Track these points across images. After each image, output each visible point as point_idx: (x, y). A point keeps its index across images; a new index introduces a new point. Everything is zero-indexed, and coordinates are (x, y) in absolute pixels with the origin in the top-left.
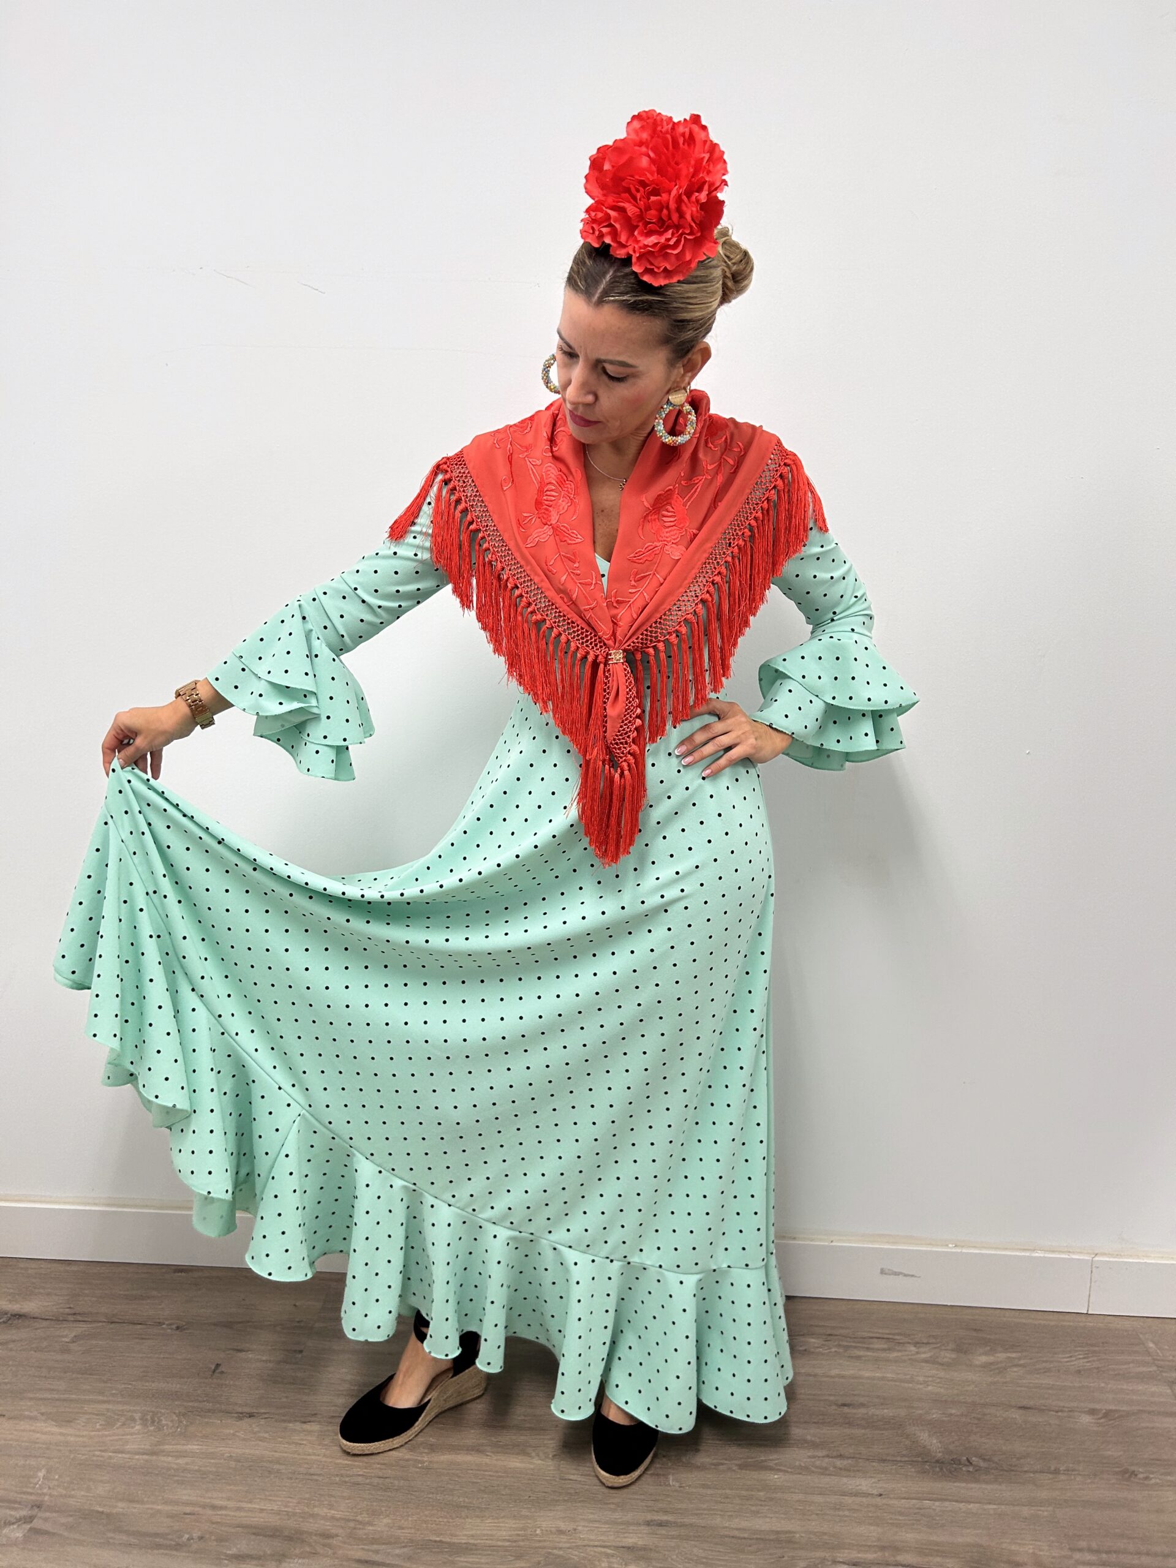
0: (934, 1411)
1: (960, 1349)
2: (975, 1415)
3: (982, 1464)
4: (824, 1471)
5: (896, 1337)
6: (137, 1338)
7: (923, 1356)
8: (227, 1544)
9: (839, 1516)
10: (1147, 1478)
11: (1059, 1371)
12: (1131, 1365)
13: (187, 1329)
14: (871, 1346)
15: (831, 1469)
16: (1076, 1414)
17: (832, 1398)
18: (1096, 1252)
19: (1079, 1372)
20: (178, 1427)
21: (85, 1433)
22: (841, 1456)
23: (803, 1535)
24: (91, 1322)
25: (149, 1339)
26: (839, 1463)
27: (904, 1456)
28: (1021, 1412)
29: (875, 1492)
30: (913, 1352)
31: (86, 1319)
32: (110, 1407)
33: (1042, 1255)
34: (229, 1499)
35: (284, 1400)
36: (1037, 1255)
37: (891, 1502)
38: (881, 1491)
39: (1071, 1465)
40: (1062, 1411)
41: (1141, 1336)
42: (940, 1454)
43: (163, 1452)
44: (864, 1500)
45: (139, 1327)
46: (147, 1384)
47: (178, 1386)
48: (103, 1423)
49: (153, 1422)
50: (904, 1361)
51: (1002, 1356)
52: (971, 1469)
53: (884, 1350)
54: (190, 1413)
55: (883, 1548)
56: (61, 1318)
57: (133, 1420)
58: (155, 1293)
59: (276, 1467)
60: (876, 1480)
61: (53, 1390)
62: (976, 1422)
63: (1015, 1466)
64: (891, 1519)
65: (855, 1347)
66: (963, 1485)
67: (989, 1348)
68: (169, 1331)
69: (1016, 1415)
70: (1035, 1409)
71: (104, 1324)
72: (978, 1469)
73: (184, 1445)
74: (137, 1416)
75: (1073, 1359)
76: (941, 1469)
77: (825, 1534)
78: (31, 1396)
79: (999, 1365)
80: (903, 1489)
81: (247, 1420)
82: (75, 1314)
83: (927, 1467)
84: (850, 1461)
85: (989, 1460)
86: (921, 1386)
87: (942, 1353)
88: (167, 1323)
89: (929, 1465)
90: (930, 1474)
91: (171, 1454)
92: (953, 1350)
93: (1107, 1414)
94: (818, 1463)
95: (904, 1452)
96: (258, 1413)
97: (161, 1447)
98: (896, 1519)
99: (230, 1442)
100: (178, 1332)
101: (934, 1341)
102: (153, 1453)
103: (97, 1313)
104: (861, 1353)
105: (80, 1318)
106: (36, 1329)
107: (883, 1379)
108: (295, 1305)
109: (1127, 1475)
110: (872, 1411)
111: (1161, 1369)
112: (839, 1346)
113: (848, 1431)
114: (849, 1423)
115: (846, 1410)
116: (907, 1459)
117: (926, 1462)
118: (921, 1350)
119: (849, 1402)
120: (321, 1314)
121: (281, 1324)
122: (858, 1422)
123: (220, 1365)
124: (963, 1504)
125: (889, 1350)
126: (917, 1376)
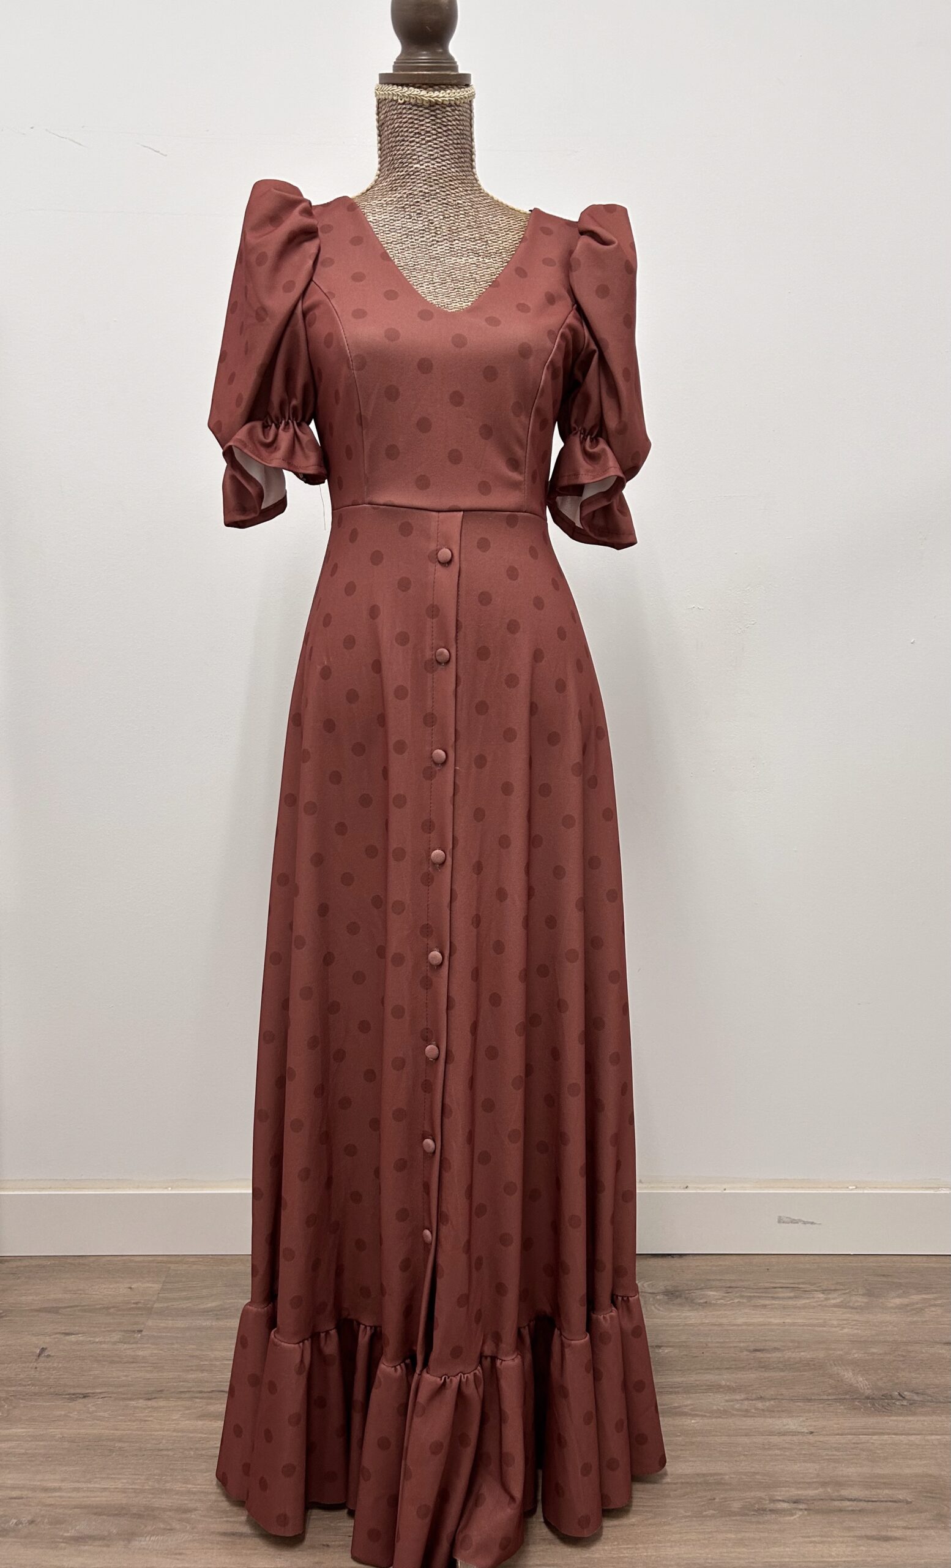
0: (854, 1351)
1: (869, 1294)
2: (900, 1353)
3: (916, 1397)
4: (746, 1413)
5: (803, 1286)
7: (833, 1302)
8: (63, 1526)
9: (769, 1455)
13: (6, 1316)
14: (776, 1295)
15: (753, 1411)
17: (742, 1345)
22: (761, 1398)
23: (733, 1476)
26: (760, 1405)
27: (829, 1394)
28: (947, 1347)
29: (805, 1430)
30: (823, 1299)
34: (63, 1481)
35: (124, 1378)
37: (822, 1439)
38: (811, 1429)
42: (870, 1391)
44: (795, 1438)
50: (814, 1307)
51: (916, 1298)
52: (905, 1403)
53: (790, 1298)
54: (12, 1398)
55: (824, 1484)
59: (118, 1445)
60: (804, 1419)
62: (902, 1359)
64: (827, 1455)
65: (760, 1297)
66: (901, 1418)
67: (901, 1291)
69: (944, 1351)
72: (912, 1403)
73: (6, 1429)
76: (873, 1405)
77: (758, 1473)
79: (916, 1306)
80: (835, 1426)
81: (81, 1400)
83: (857, 1403)
84: (772, 1402)
85: (923, 1394)
86: (836, 1329)
87: (854, 1298)
89: (858, 1402)
90: (862, 1410)
92: (863, 1295)
94: (737, 1406)
95: (830, 1391)
96: (93, 1393)
98: (833, 1455)
99: (61, 1423)
101: (842, 1287)
104: (767, 1302)
107: (793, 1324)
108: (130, 1288)
110: (788, 1354)
112: (742, 1297)
113: (766, 1375)
114: (765, 1366)
115: (759, 1354)
116: (834, 1397)
117: (856, 1399)
118: (830, 1296)
119: (762, 1348)
120: (160, 1295)
121: (114, 1307)
122: (775, 1366)
123: (46, 1349)
124: (903, 1436)
125: (796, 1298)
126: (830, 1320)
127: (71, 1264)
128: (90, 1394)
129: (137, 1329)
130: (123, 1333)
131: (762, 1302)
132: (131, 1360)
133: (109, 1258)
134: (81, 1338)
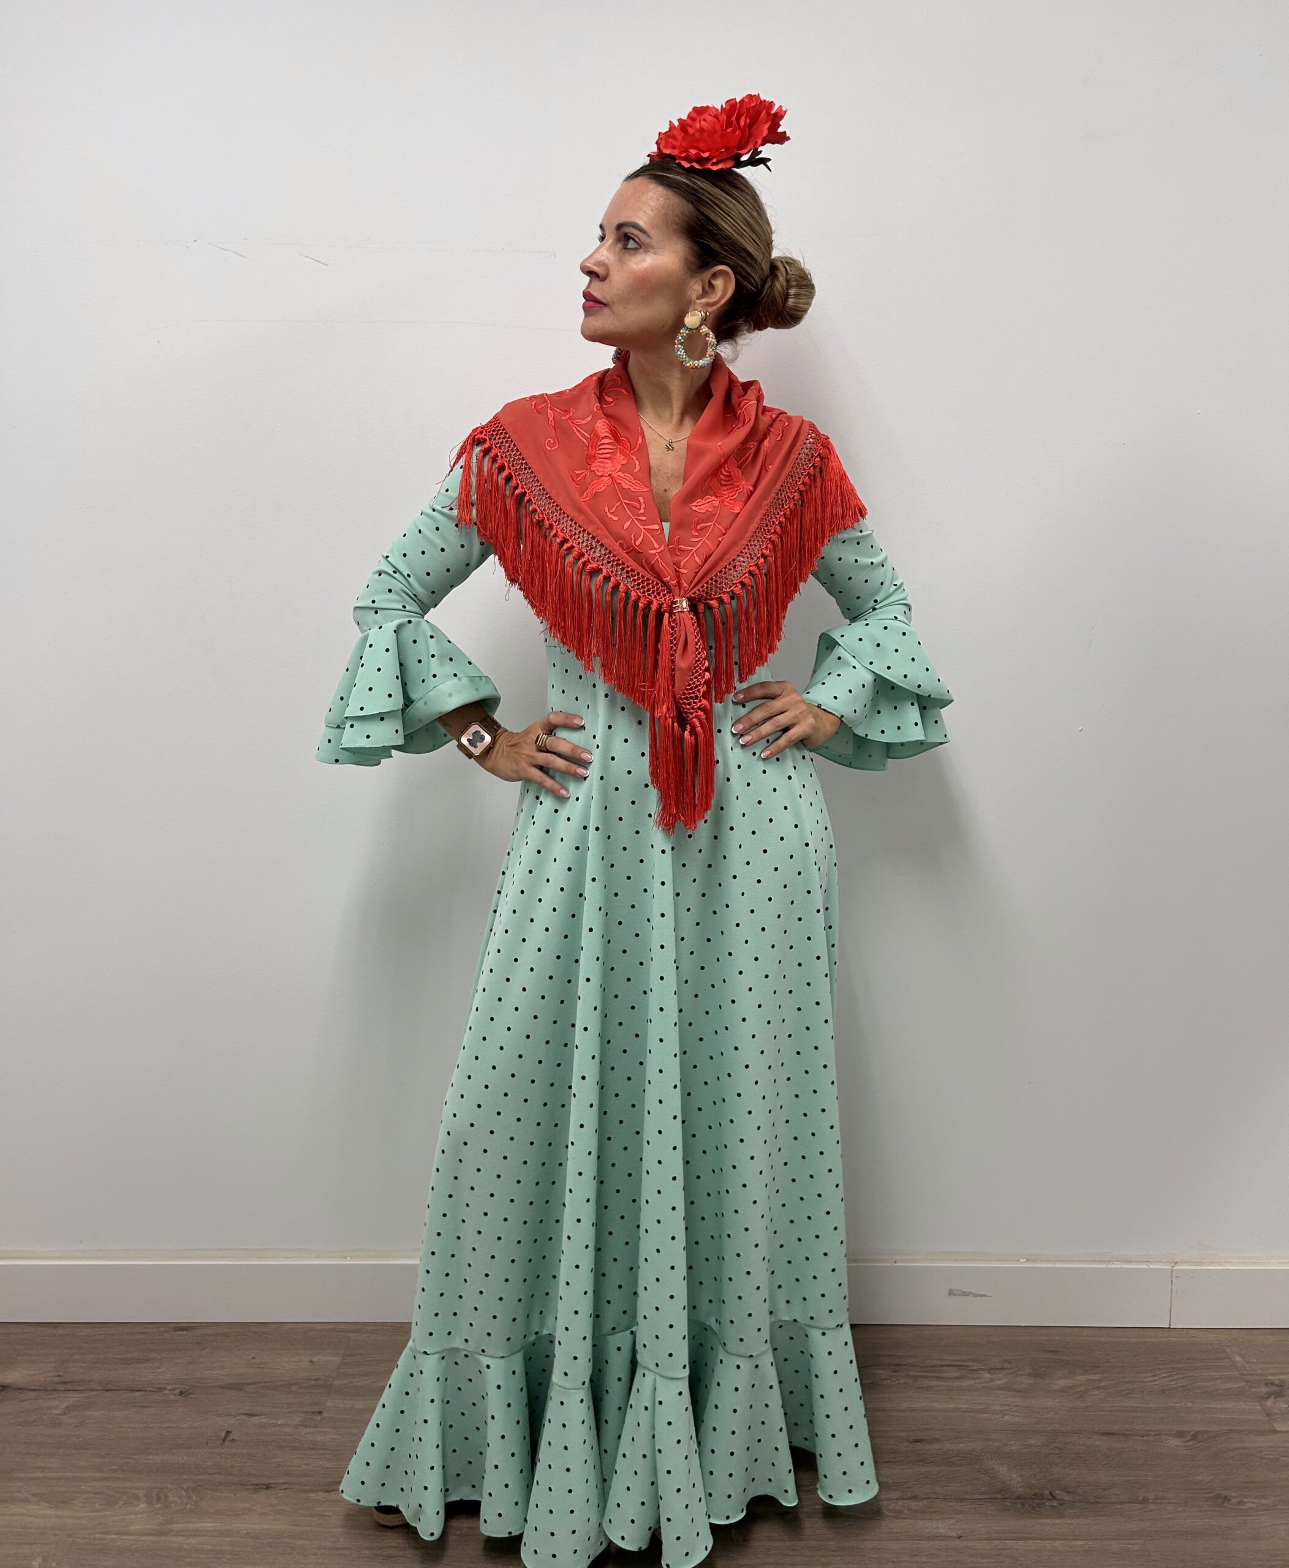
0: (1012, 1442)
1: (1036, 1374)
2: (1057, 1445)
3: (1066, 1497)
4: (898, 1514)
5: (970, 1364)
6: (137, 1406)
7: (999, 1383)
9: (917, 1561)
10: (1240, 1503)
11: (1142, 1392)
12: (1219, 1382)
13: (191, 1394)
14: (942, 1375)
15: (906, 1512)
16: (1163, 1437)
17: (904, 1434)
18: (1176, 1261)
19: (1163, 1392)
20: (187, 1504)
21: (83, 1515)
22: (915, 1498)
24: (83, 1391)
25: (150, 1407)
26: (913, 1504)
27: (982, 1493)
28: (1104, 1438)
29: (954, 1534)
30: (988, 1380)
31: (77, 1388)
32: (108, 1484)
33: (1119, 1266)
35: (304, 1467)
36: (1113, 1266)
37: (970, 1544)
38: (960, 1533)
39: (1160, 1494)
40: (1148, 1435)
41: (1227, 1350)
42: (1022, 1489)
43: (172, 1531)
44: (943, 1543)
45: (138, 1393)
46: (150, 1457)
47: (185, 1457)
48: (104, 1502)
49: (159, 1499)
50: (978, 1390)
51: (1081, 1378)
52: (1055, 1503)
53: (957, 1378)
54: (199, 1488)
56: (49, 1388)
57: (137, 1497)
58: (154, 1355)
59: (299, 1542)
60: (955, 1521)
61: (44, 1468)
62: (1058, 1451)
63: (1100, 1498)
64: (972, 1562)
65: (926, 1377)
66: (1048, 1521)
67: (1066, 1371)
68: (172, 1397)
69: (1099, 1442)
70: (1119, 1434)
71: (98, 1392)
72: (1062, 1503)
73: (194, 1523)
74: (141, 1493)
75: (1157, 1378)
76: (1023, 1505)
78: (22, 1475)
79: (1079, 1389)
80: (983, 1529)
81: (264, 1492)
82: (65, 1383)
83: (1008, 1504)
84: (925, 1502)
85: (1074, 1493)
86: (997, 1416)
87: (1019, 1379)
88: (169, 1387)
89: (1010, 1502)
90: (1012, 1511)
91: (182, 1533)
92: (1029, 1375)
93: (1194, 1437)
94: (891, 1505)
95: (983, 1489)
96: (275, 1484)
97: (169, 1527)
98: (978, 1563)
99: (246, 1517)
100: (181, 1398)
101: (1008, 1366)
102: (160, 1533)
103: (89, 1381)
104: (933, 1383)
105: (70, 1387)
106: (22, 1401)
107: (956, 1410)
108: (311, 1361)
109: (1219, 1501)
110: (947, 1446)
111: (1250, 1384)
112: (908, 1376)
113: (923, 1469)
114: (922, 1460)
115: (919, 1446)
116: (985, 1497)
117: (1007, 1498)
118: (995, 1376)
119: (922, 1438)
120: (340, 1370)
121: (296, 1384)
122: (933, 1460)
123: (231, 1432)
124: (1048, 1542)
125: (962, 1378)
126: (993, 1405)
127: (255, 1333)
128: (273, 1485)
129: (317, 1410)
130: (304, 1415)
131: (927, 1383)
132: (311, 1446)
133: (291, 1326)
134: (264, 1420)
